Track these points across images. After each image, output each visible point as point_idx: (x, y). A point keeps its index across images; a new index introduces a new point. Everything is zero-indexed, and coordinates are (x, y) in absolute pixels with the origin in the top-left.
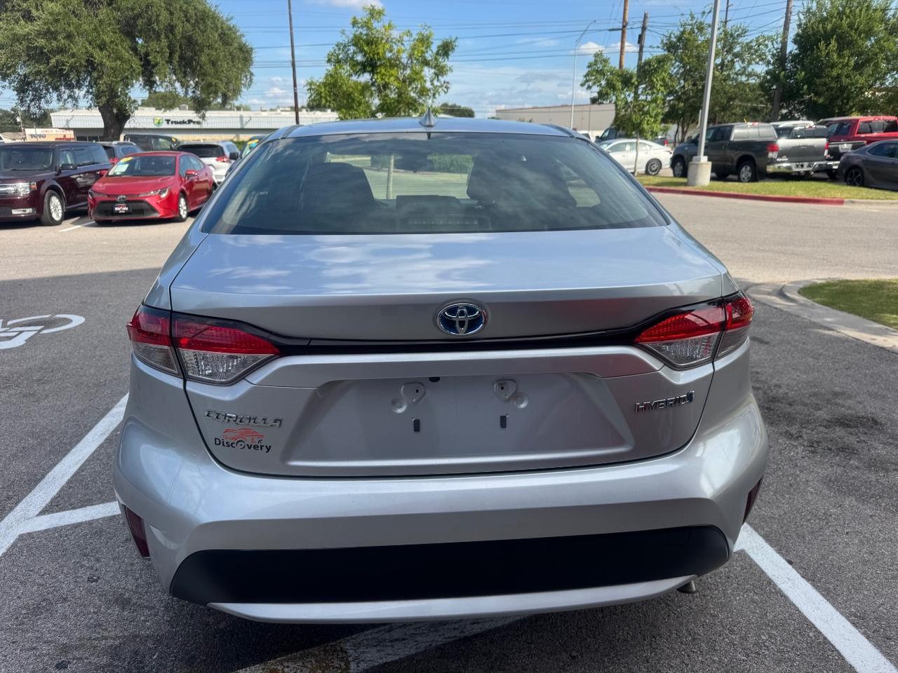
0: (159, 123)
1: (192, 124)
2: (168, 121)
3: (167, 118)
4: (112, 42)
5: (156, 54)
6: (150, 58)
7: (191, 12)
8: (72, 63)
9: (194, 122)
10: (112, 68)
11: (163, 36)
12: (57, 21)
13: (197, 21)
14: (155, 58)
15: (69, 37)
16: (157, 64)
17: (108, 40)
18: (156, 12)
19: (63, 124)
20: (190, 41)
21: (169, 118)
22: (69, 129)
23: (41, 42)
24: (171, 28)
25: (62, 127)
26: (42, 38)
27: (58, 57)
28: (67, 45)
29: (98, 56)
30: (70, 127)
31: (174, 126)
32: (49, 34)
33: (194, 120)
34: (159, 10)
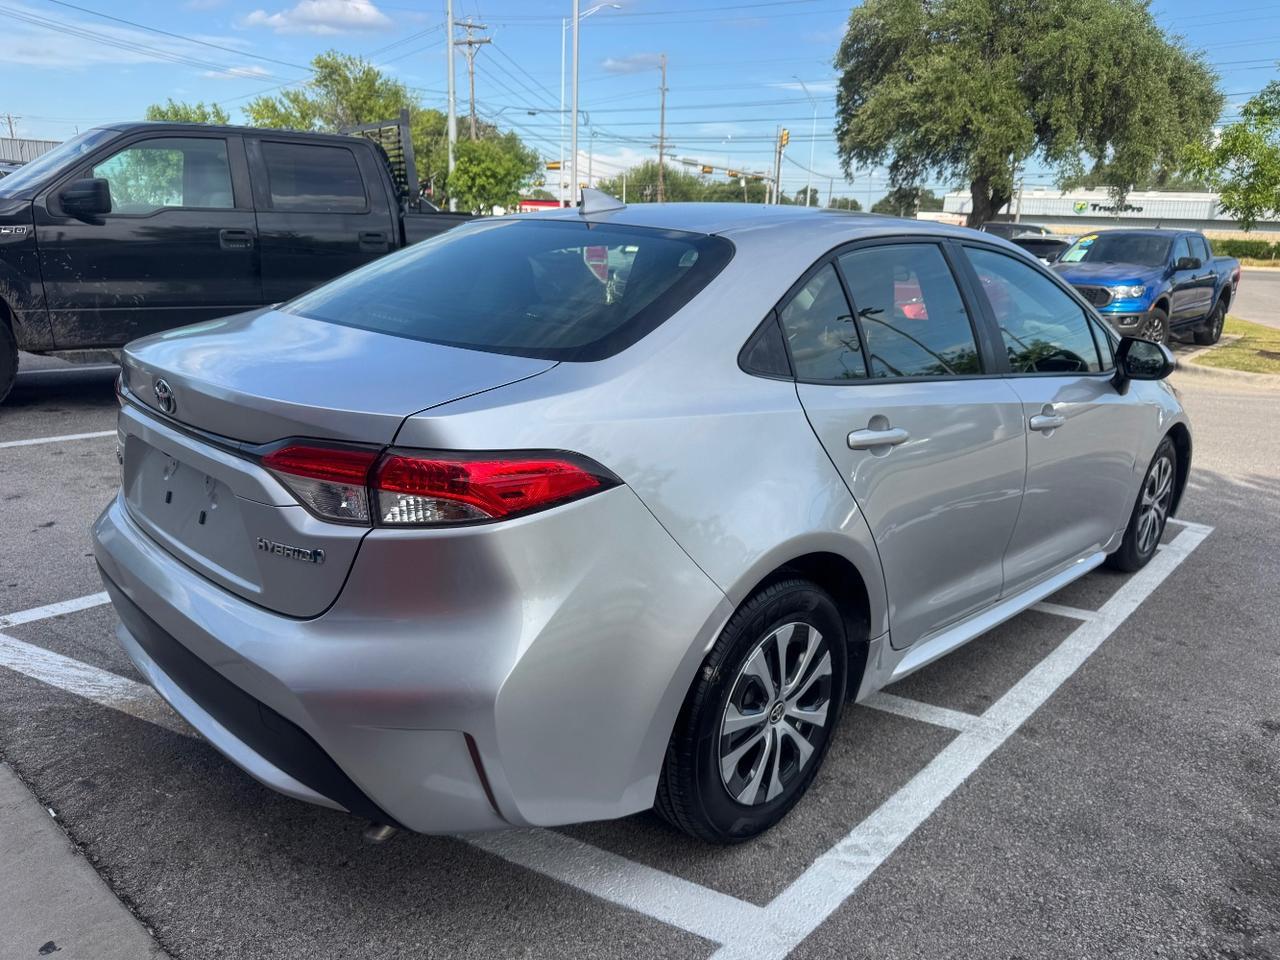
0: (1081, 208)
1: (1130, 211)
2: (1095, 206)
3: (1094, 202)
4: (1002, 102)
5: (1060, 114)
6: (1051, 121)
7: (1127, 52)
8: (942, 131)
9: (1133, 209)
10: (991, 136)
11: (1077, 88)
12: (939, 79)
13: (1133, 63)
14: (1058, 120)
15: (949, 98)
16: (1060, 128)
17: (996, 99)
18: (1073, 56)
19: (956, 208)
20: (1116, 92)
21: (1097, 202)
22: (961, 214)
23: (915, 106)
24: (1091, 77)
25: (954, 211)
26: (918, 102)
27: (928, 124)
28: (942, 108)
29: (979, 120)
30: (964, 211)
31: (1103, 214)
32: (926, 97)
33: (1134, 206)
34: (1077, 52)
